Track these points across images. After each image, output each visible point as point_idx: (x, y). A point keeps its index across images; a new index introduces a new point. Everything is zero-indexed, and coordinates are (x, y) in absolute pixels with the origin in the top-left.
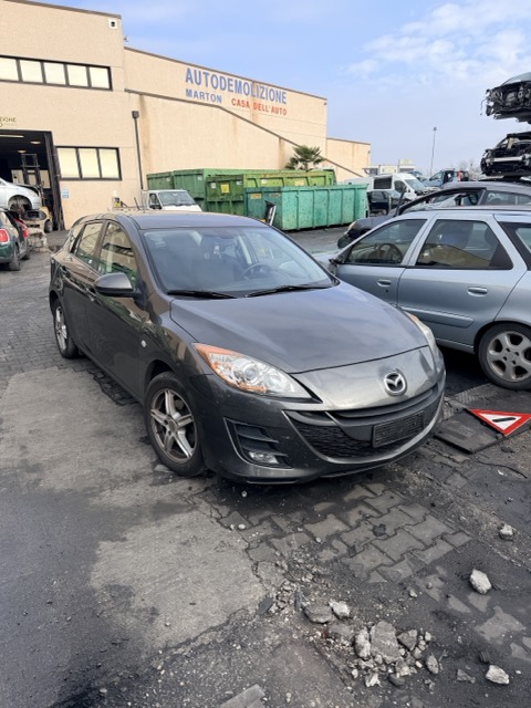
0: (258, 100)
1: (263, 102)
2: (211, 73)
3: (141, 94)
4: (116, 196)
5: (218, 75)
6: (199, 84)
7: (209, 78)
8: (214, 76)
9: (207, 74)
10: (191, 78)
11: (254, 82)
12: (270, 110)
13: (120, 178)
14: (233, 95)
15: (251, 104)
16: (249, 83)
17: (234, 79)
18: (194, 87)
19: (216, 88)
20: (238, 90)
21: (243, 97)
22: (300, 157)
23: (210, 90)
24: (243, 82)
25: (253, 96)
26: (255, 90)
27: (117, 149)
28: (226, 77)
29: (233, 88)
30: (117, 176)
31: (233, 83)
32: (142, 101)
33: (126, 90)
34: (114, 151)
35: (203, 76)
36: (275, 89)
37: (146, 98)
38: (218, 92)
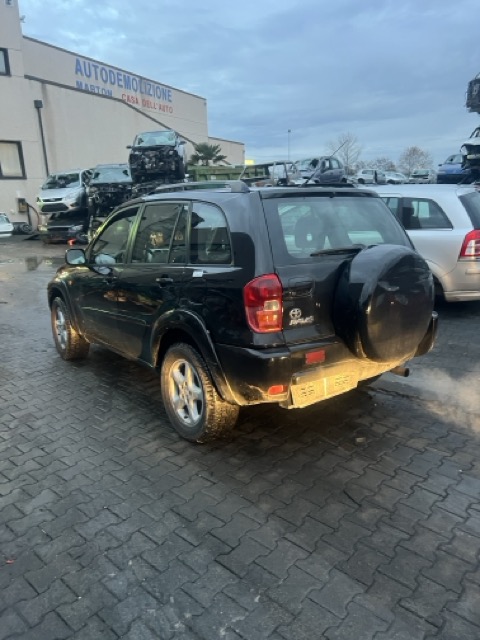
0: (147, 98)
1: (151, 99)
2: (100, 66)
3: (43, 82)
4: (20, 196)
5: (107, 69)
6: (89, 76)
7: (99, 70)
8: (103, 69)
9: (96, 67)
10: (80, 70)
11: (141, 78)
12: (157, 107)
13: (24, 177)
14: (123, 91)
15: (140, 101)
16: (137, 79)
17: (123, 73)
18: (84, 80)
19: (105, 82)
20: (128, 85)
21: (132, 93)
22: (200, 155)
23: (100, 83)
24: (131, 77)
25: (142, 92)
26: (143, 86)
27: (19, 144)
28: (116, 72)
29: (122, 83)
30: (21, 175)
31: (122, 78)
32: (44, 90)
33: (27, 77)
34: (15, 146)
35: (93, 69)
36: (161, 87)
37: (49, 87)
38: (108, 86)
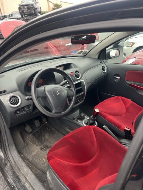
22: (55, 8)
